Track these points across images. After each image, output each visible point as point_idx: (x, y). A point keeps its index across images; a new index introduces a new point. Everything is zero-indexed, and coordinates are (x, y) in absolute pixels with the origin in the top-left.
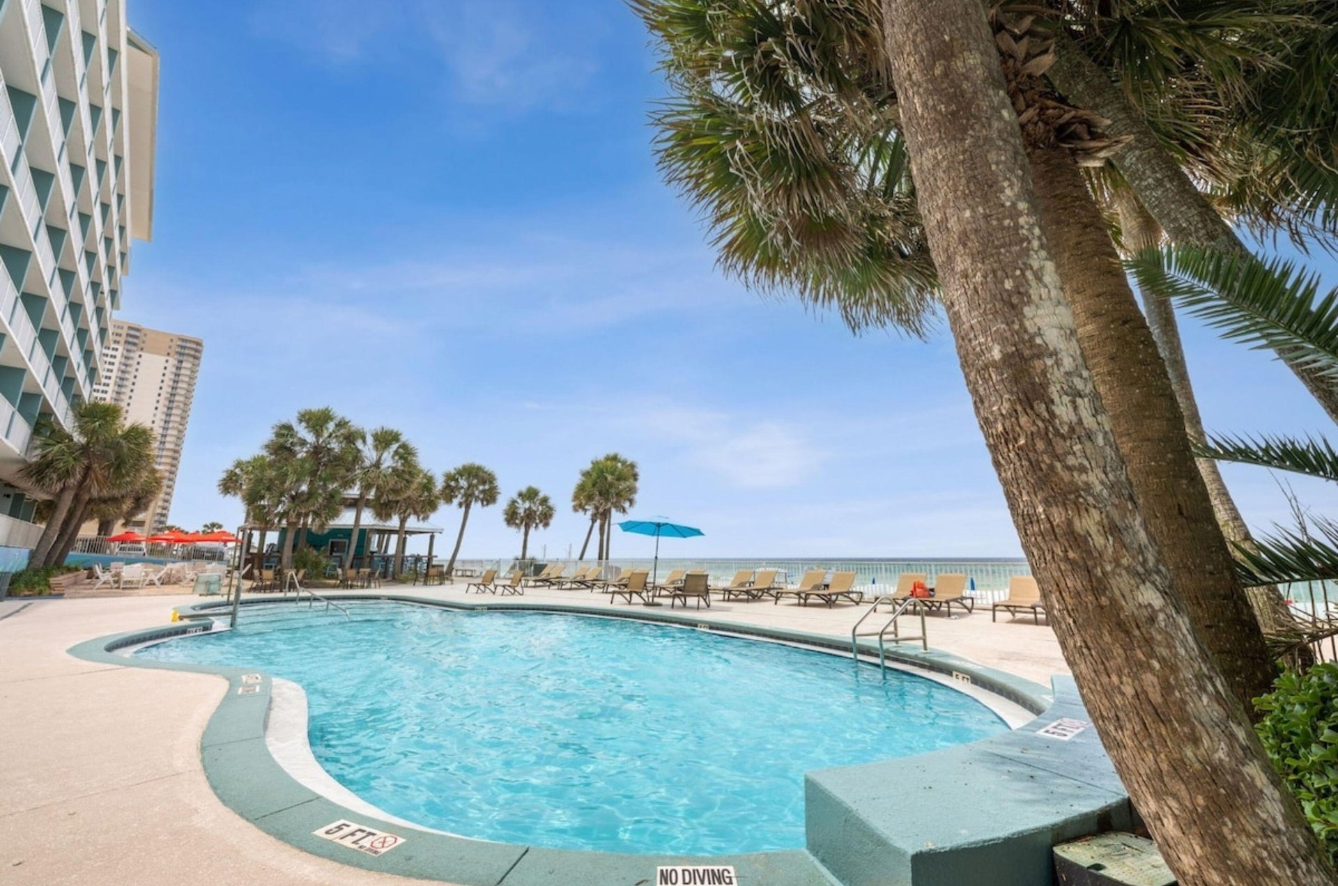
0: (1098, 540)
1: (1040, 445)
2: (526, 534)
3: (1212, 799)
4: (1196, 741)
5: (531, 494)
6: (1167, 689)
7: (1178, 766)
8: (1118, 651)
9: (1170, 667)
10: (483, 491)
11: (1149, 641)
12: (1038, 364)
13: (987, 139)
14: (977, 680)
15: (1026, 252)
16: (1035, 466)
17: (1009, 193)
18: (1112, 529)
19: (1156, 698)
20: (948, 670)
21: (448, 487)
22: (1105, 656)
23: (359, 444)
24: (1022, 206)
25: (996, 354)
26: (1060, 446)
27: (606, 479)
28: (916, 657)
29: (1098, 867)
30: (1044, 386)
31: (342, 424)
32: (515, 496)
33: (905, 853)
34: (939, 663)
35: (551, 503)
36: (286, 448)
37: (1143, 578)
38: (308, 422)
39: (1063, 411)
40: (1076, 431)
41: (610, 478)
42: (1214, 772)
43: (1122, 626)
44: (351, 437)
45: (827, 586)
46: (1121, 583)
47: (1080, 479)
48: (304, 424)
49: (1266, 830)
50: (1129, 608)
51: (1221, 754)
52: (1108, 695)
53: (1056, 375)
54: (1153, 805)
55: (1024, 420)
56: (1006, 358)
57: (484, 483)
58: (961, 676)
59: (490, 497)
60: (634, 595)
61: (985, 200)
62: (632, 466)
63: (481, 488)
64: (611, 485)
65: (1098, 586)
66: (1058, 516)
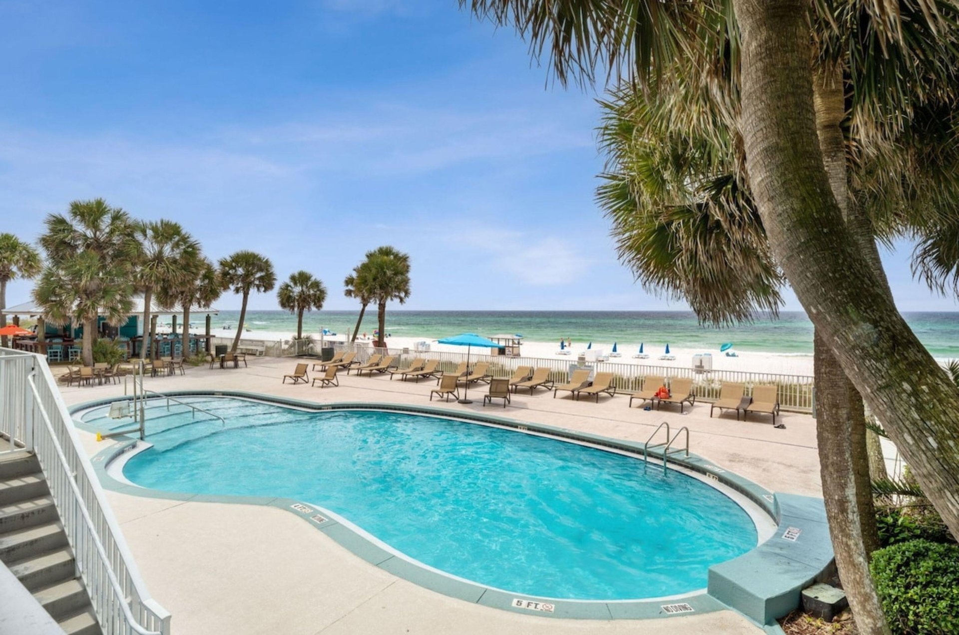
0: (852, 547)
1: (843, 523)
2: (300, 315)
3: (865, 599)
4: (864, 588)
5: (302, 278)
6: (861, 578)
7: (859, 593)
8: (852, 570)
9: (862, 574)
10: (261, 278)
11: (859, 569)
12: (846, 504)
13: (844, 439)
14: (721, 479)
15: (848, 473)
16: (841, 527)
17: (847, 455)
18: (856, 545)
19: (858, 580)
20: (704, 472)
21: (225, 274)
22: (849, 570)
23: (139, 236)
24: (849, 459)
25: (836, 497)
26: (848, 524)
27: (385, 273)
28: (683, 461)
29: (817, 597)
30: (847, 509)
31: (116, 217)
32: (288, 281)
33: (762, 599)
34: (698, 467)
35: (322, 286)
36: (65, 243)
37: (860, 555)
38: (82, 215)
39: (850, 516)
40: (853, 522)
41: (389, 273)
42: (866, 594)
43: (854, 565)
44: (130, 231)
45: (590, 384)
46: (855, 556)
47: (851, 533)
48: (78, 218)
49: (874, 604)
50: (856, 561)
51: (868, 591)
52: (847, 577)
53: (850, 507)
54: (852, 599)
55: (840, 516)
56: (839, 500)
57: (262, 270)
58: (712, 476)
59: (267, 283)
60: (450, 394)
61: (841, 456)
62: (405, 259)
63: (258, 275)
64: (390, 279)
65: (850, 556)
66: (844, 539)
